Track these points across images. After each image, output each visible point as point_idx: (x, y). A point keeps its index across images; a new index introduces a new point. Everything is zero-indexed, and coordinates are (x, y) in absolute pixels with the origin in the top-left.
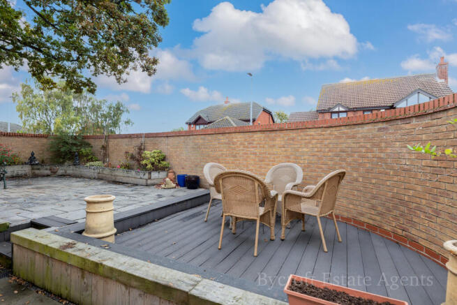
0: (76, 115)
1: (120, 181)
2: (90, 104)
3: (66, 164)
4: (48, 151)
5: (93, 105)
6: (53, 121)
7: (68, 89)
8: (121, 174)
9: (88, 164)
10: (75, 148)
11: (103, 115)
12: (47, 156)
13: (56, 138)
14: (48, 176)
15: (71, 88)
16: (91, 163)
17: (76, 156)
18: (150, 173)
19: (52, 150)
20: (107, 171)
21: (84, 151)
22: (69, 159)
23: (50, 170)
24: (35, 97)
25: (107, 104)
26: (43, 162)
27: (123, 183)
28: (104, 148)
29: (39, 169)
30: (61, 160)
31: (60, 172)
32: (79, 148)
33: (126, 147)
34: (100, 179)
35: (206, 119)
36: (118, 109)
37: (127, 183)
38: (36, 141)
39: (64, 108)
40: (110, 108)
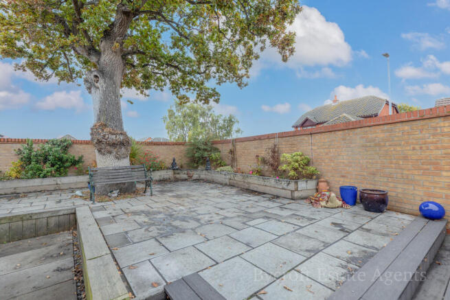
0: (202, 129)
1: (255, 189)
2: (210, 119)
3: (199, 168)
4: (185, 156)
5: (213, 120)
6: (187, 135)
7: (198, 101)
8: (255, 182)
9: (219, 169)
10: (206, 153)
11: (220, 128)
12: (184, 161)
13: (191, 144)
14: (186, 180)
15: (201, 101)
16: (221, 168)
17: (207, 161)
18: (296, 183)
19: (188, 156)
20: (239, 178)
21: (214, 156)
22: (202, 164)
23: (187, 174)
24: (176, 118)
25: (223, 118)
26: (182, 167)
27: (259, 193)
28: (232, 152)
29: (178, 174)
30: (195, 165)
31: (195, 176)
32: (209, 153)
33: (255, 150)
34: (232, 186)
35: (314, 121)
36: (230, 120)
37: (264, 194)
38: (176, 148)
39: (194, 124)
40: (224, 121)
